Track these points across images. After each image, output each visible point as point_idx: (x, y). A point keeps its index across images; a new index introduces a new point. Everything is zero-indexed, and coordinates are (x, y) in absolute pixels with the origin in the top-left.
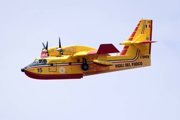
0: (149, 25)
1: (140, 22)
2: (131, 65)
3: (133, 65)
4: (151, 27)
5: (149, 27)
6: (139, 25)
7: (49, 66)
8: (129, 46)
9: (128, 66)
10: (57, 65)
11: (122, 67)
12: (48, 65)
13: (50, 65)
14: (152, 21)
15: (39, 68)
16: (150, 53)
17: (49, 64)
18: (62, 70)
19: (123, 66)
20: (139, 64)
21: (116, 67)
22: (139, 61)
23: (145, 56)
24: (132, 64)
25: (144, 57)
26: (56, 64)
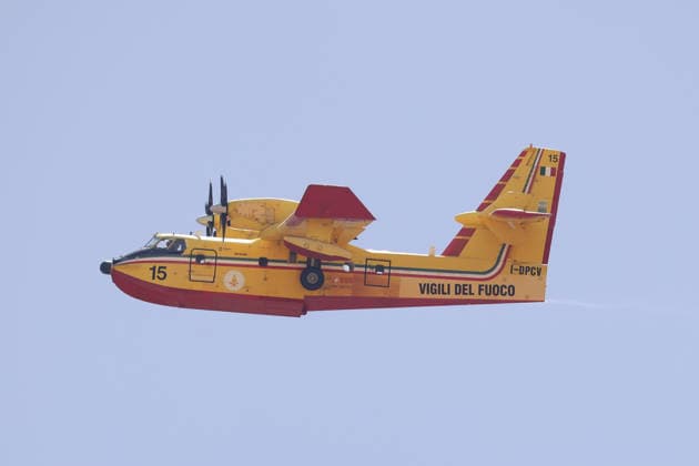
0: (553, 170)
1: (524, 154)
2: (475, 289)
3: (483, 293)
4: (558, 174)
5: (553, 174)
6: (517, 163)
7: (191, 263)
8: (474, 230)
9: (464, 294)
10: (219, 261)
11: (444, 293)
12: (188, 259)
13: (194, 260)
14: (563, 156)
15: (158, 265)
16: (545, 260)
17: (191, 256)
18: (234, 280)
19: (446, 291)
20: (504, 290)
21: (423, 292)
22: (505, 280)
23: (528, 269)
24: (480, 290)
25: (523, 270)
26: (216, 258)
